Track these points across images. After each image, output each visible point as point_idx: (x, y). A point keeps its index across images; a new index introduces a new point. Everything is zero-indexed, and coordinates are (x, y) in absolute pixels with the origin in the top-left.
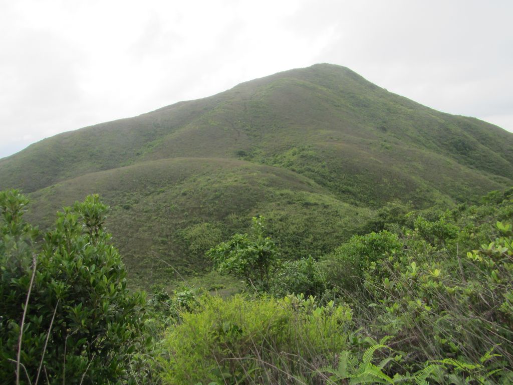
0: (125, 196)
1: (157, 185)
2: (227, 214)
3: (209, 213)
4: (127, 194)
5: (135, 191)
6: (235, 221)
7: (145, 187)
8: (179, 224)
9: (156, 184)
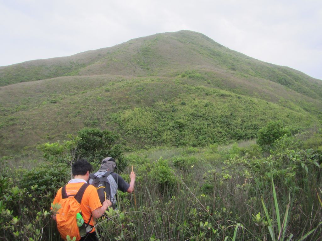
0: (51, 96)
1: (80, 89)
2: (154, 101)
3: (136, 101)
4: (53, 95)
5: (60, 93)
6: (163, 107)
7: (69, 90)
8: (108, 110)
9: (78, 88)
